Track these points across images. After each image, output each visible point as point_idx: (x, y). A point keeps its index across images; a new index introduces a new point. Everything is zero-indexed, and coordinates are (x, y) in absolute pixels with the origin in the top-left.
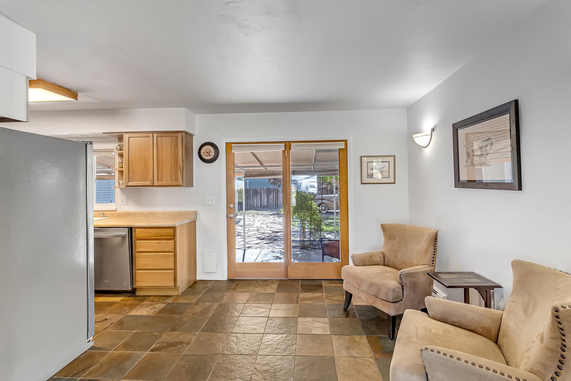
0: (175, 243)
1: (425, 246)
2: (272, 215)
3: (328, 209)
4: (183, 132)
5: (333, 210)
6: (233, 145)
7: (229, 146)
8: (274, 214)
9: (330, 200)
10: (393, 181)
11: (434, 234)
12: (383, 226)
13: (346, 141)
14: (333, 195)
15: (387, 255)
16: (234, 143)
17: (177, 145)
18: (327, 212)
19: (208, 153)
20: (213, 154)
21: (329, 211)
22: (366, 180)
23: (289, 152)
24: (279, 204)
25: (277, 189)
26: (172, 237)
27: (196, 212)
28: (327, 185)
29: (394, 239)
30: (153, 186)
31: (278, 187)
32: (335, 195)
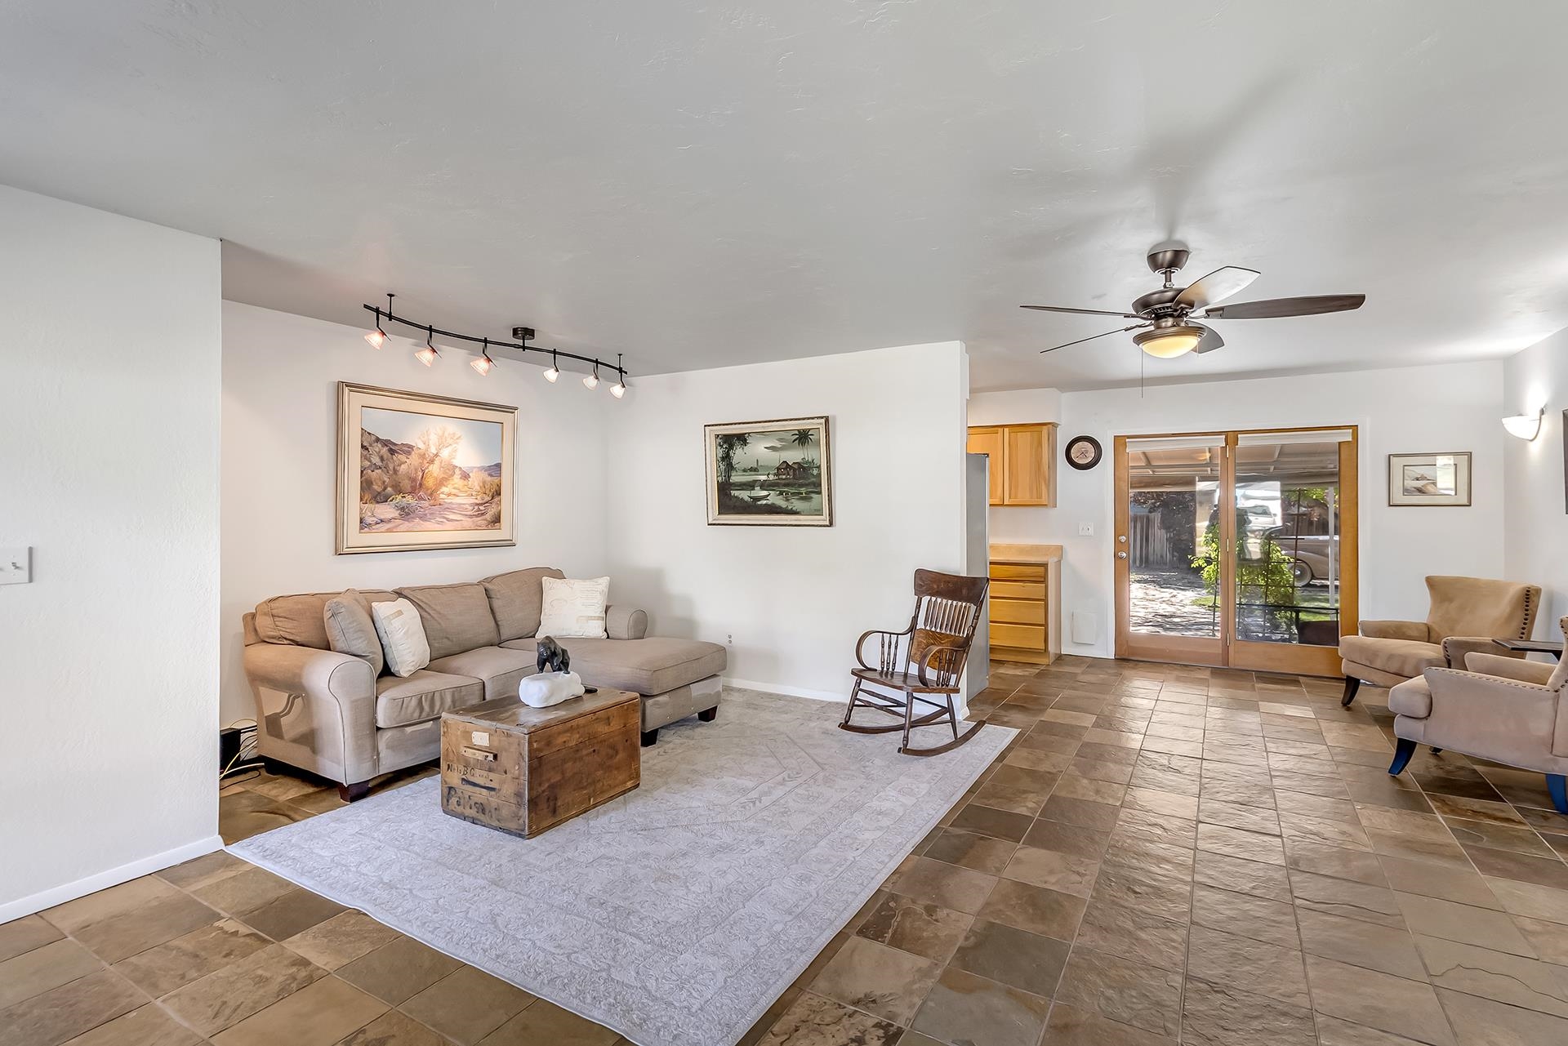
0: (1046, 587)
1: (1508, 610)
2: (1139, 582)
3: (1313, 577)
4: (1049, 423)
5: (1328, 579)
6: (1127, 440)
7: (1120, 442)
8: (1146, 581)
9: (1320, 550)
10: (1465, 502)
11: (1524, 589)
12: (1431, 582)
13: (1355, 428)
14: (1327, 538)
15: (1435, 627)
16: (1129, 437)
17: (1040, 444)
18: (1308, 585)
19: (1084, 454)
20: (1091, 455)
21: (1314, 582)
22: (1398, 498)
23: (1233, 450)
24: (1151, 558)
25: (1148, 518)
26: (1043, 580)
27: (1062, 547)
28: (1310, 507)
29: (1451, 600)
30: (1002, 505)
31: (1150, 512)
32: (1332, 538)
